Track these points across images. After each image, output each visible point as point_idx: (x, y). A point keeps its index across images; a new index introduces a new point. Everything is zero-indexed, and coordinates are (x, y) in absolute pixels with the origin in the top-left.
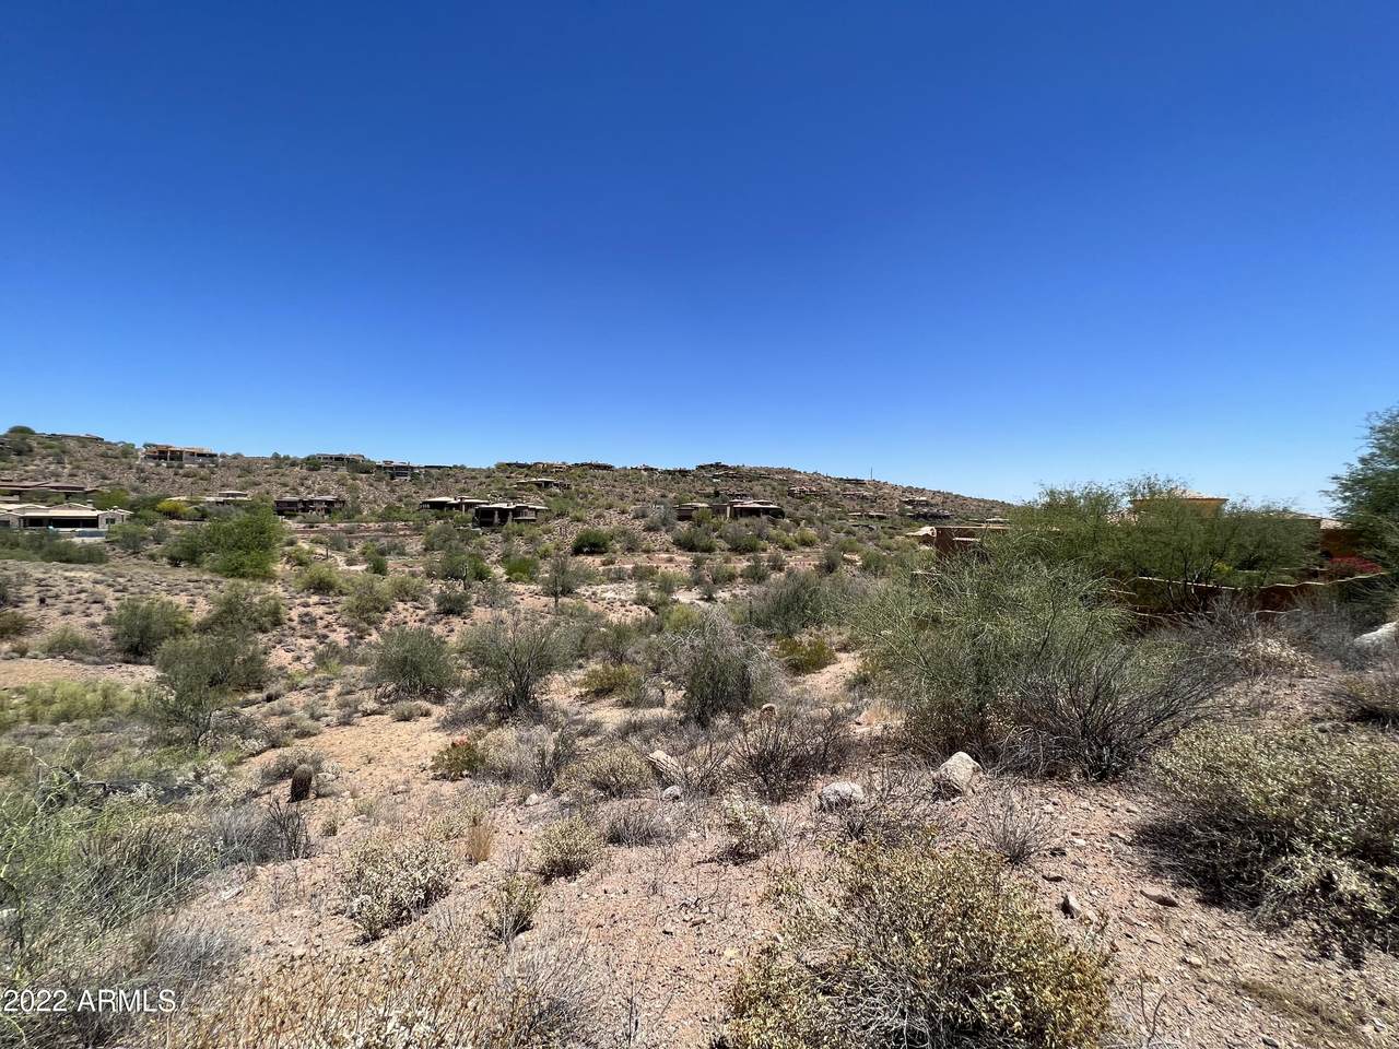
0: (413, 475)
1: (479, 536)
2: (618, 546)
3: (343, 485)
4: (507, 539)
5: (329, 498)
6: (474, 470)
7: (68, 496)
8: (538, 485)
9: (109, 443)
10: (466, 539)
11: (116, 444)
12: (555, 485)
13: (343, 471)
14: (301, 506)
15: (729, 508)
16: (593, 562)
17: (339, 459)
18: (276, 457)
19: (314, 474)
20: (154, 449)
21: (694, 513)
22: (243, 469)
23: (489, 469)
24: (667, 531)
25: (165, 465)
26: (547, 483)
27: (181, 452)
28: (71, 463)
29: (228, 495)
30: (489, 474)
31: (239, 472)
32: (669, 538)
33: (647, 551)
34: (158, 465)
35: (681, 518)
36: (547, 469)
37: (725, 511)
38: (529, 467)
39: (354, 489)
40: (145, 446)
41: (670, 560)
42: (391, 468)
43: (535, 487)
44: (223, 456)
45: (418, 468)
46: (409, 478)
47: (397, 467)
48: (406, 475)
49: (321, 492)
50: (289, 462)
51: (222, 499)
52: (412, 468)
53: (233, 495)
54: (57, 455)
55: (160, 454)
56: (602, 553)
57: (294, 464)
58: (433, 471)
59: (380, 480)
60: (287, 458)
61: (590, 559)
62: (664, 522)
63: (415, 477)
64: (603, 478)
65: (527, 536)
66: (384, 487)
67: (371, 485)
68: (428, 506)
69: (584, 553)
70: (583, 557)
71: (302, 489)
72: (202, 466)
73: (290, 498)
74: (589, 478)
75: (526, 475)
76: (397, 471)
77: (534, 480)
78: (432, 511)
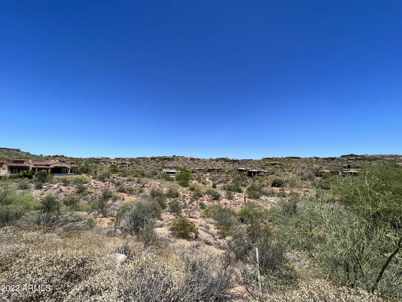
1: (247, 179)
3: (222, 165)
4: (254, 180)
5: (218, 168)
6: (255, 160)
7: (175, 168)
8: (272, 164)
9: (185, 157)
10: (243, 180)
12: (277, 164)
13: (223, 162)
14: (212, 170)
15: (340, 172)
16: (277, 190)
19: (217, 162)
21: (323, 174)
22: (204, 162)
26: (275, 164)
27: (195, 159)
28: (179, 162)
30: (259, 161)
34: (191, 161)
35: (317, 176)
36: (276, 159)
37: (338, 174)
38: (270, 159)
39: (225, 166)
40: (190, 158)
43: (271, 165)
44: (201, 159)
45: (240, 160)
46: (237, 163)
51: (199, 168)
53: (201, 168)
55: (192, 159)
57: (213, 160)
58: (244, 161)
59: (231, 164)
61: (276, 188)
62: (310, 177)
63: (239, 163)
64: (296, 161)
65: (260, 179)
66: (231, 165)
67: (228, 165)
68: (238, 170)
69: (275, 186)
70: (274, 188)
71: (214, 166)
72: (198, 161)
73: (211, 168)
74: (291, 162)
75: (269, 161)
76: (235, 161)
77: (271, 163)
78: (238, 172)
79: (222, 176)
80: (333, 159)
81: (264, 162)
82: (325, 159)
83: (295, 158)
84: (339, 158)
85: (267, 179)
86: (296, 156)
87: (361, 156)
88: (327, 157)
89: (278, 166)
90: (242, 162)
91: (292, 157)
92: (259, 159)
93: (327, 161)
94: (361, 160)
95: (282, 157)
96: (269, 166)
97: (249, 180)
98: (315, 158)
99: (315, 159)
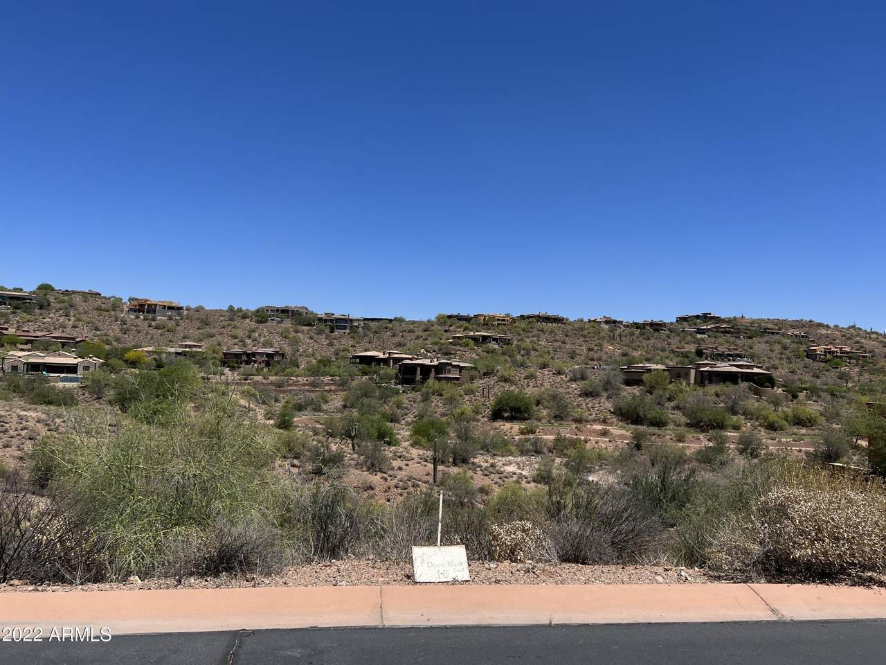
0: (352, 328)
1: (397, 393)
2: (545, 413)
3: (286, 337)
4: (426, 399)
5: (270, 350)
6: (413, 323)
7: (63, 345)
8: (475, 339)
9: (104, 298)
10: (384, 398)
11: (109, 299)
12: (494, 340)
13: (287, 324)
14: (244, 358)
15: (693, 372)
16: (512, 429)
17: (285, 311)
18: (231, 309)
19: (261, 326)
20: (136, 303)
21: (645, 377)
22: (202, 321)
23: (429, 321)
24: (609, 397)
25: (142, 317)
26: (485, 338)
27: (156, 305)
28: (74, 316)
29: (186, 346)
30: (427, 327)
31: (199, 324)
32: (609, 405)
33: (579, 421)
34: (137, 317)
35: (628, 383)
36: (488, 322)
37: (687, 375)
38: (467, 319)
39: (295, 342)
40: (130, 300)
41: (605, 433)
42: (332, 321)
43: (471, 342)
44: (188, 309)
45: (358, 320)
46: (347, 331)
47: (338, 320)
48: (345, 328)
49: (264, 345)
50: (241, 314)
51: (180, 350)
52: (352, 321)
53: (190, 346)
54: (66, 308)
55: (143, 308)
56: (524, 419)
57: (244, 317)
58: (372, 324)
59: (320, 332)
60: (240, 310)
61: (508, 425)
62: (607, 385)
63: (354, 330)
64: (552, 332)
65: (446, 396)
66: (323, 340)
67: (311, 338)
68: (358, 360)
69: (503, 418)
70: (501, 423)
71: (249, 341)
72: (170, 318)
73: (236, 350)
74: (535, 332)
75: (466, 329)
76: (337, 324)
77: (472, 333)
78: (360, 366)
79: (296, 384)
80: (657, 327)
81: (446, 331)
82: (637, 326)
83: (548, 319)
84: (672, 324)
85: (470, 392)
86: (551, 313)
87: (729, 321)
88: (640, 321)
89: (496, 346)
90: (366, 327)
91: (538, 316)
92: (425, 319)
93: (642, 334)
94: (729, 332)
95: (508, 315)
96: (467, 345)
97: (408, 397)
98: (607, 322)
99: (607, 327)
